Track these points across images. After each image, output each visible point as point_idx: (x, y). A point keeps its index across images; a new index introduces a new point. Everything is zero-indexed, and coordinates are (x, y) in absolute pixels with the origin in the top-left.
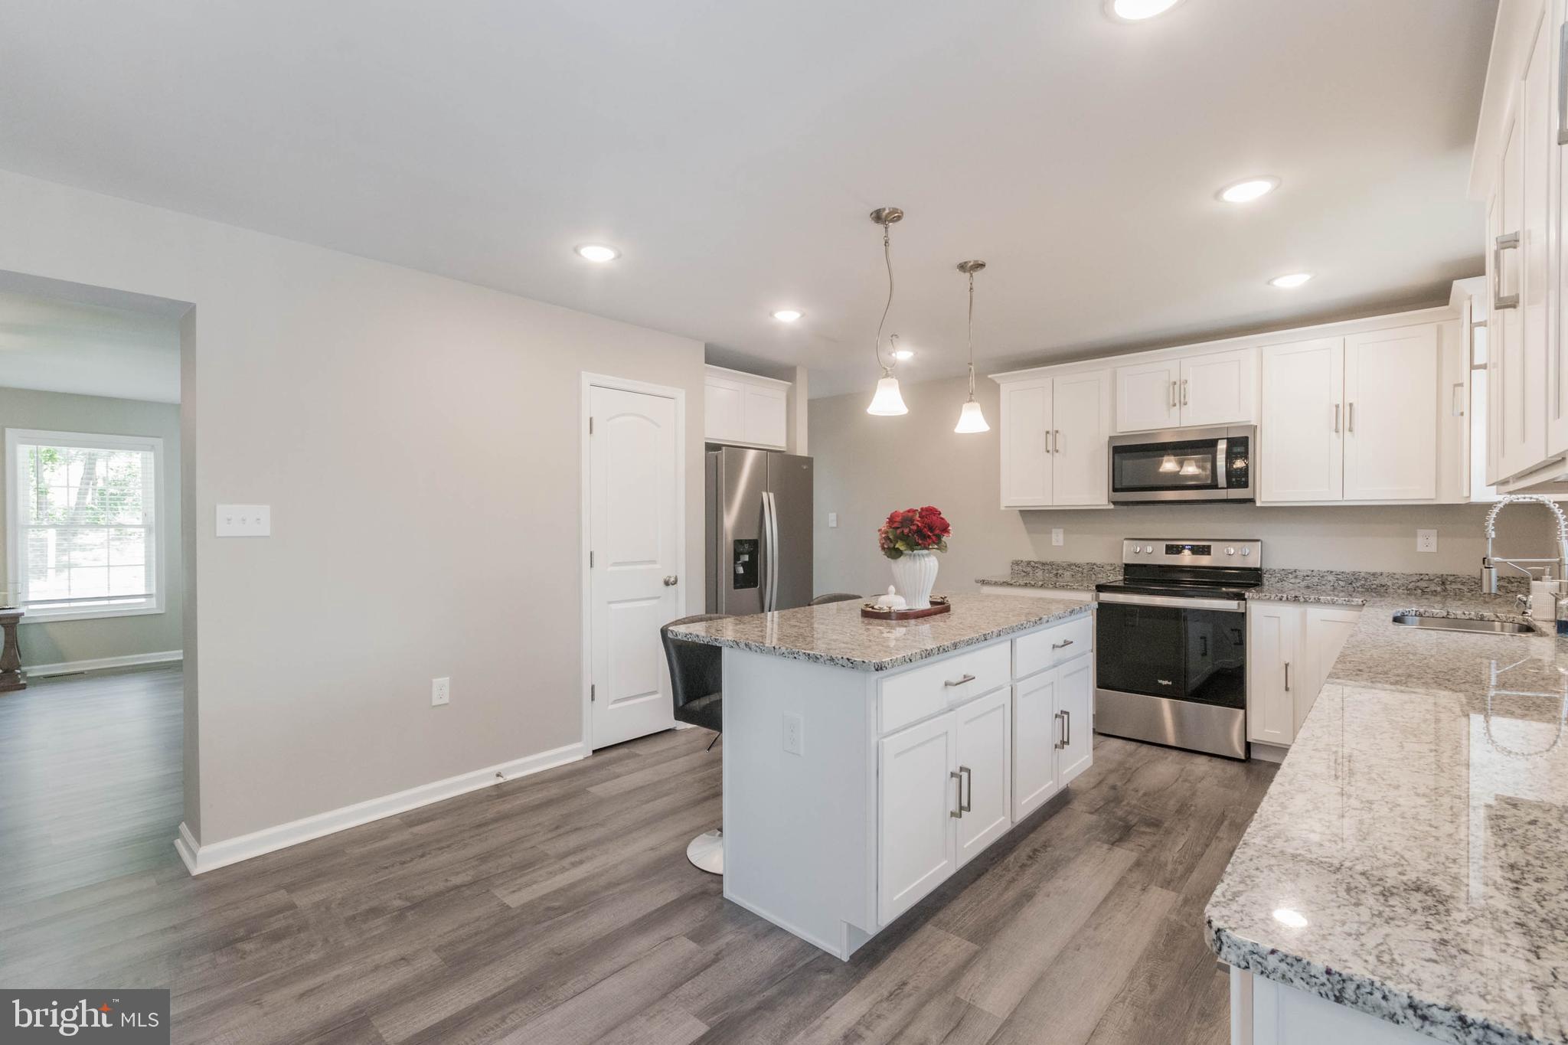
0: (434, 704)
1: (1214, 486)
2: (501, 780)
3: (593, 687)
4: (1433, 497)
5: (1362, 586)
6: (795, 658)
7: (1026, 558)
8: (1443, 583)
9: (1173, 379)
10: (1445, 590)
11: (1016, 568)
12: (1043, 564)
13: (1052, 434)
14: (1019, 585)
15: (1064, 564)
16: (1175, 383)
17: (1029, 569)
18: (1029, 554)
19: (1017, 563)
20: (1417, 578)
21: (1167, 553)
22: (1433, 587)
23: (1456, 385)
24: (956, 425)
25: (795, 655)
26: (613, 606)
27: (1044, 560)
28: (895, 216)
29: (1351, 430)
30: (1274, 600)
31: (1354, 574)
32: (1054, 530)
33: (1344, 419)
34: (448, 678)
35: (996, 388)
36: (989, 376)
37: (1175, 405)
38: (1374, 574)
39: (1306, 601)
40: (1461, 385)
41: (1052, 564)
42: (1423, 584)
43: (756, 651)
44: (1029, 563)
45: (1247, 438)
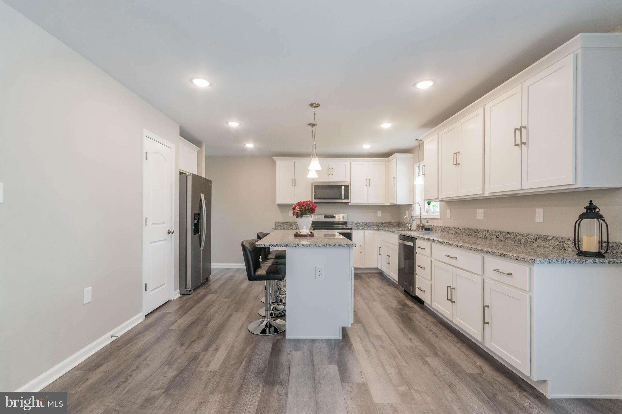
0: (85, 303)
1: (341, 199)
2: (114, 338)
3: (146, 284)
4: (384, 203)
5: (368, 225)
6: (325, 247)
7: (280, 221)
8: (382, 224)
9: (329, 167)
10: (383, 225)
11: (277, 224)
12: (286, 223)
13: (294, 180)
14: (289, 229)
15: (293, 223)
16: (330, 168)
17: (281, 225)
18: (281, 220)
19: (277, 223)
20: (378, 223)
21: (324, 218)
22: (381, 225)
23: (394, 177)
24: (307, 175)
25: (325, 246)
26: (153, 244)
27: (286, 221)
28: (318, 106)
29: (369, 186)
30: (358, 229)
31: (366, 222)
32: (289, 211)
33: (368, 183)
34: (91, 287)
35: (274, 163)
36: (273, 158)
37: (330, 175)
38: (370, 222)
39: (365, 229)
40: (395, 177)
41: (289, 223)
42: (379, 224)
43: (307, 247)
44: (281, 222)
45: (348, 186)
